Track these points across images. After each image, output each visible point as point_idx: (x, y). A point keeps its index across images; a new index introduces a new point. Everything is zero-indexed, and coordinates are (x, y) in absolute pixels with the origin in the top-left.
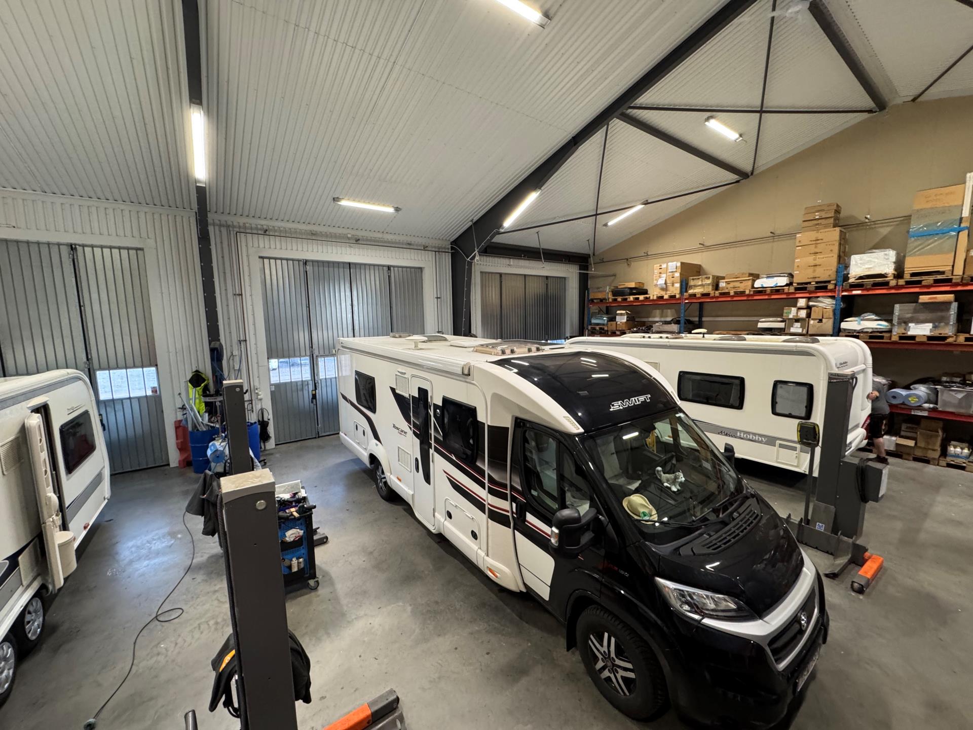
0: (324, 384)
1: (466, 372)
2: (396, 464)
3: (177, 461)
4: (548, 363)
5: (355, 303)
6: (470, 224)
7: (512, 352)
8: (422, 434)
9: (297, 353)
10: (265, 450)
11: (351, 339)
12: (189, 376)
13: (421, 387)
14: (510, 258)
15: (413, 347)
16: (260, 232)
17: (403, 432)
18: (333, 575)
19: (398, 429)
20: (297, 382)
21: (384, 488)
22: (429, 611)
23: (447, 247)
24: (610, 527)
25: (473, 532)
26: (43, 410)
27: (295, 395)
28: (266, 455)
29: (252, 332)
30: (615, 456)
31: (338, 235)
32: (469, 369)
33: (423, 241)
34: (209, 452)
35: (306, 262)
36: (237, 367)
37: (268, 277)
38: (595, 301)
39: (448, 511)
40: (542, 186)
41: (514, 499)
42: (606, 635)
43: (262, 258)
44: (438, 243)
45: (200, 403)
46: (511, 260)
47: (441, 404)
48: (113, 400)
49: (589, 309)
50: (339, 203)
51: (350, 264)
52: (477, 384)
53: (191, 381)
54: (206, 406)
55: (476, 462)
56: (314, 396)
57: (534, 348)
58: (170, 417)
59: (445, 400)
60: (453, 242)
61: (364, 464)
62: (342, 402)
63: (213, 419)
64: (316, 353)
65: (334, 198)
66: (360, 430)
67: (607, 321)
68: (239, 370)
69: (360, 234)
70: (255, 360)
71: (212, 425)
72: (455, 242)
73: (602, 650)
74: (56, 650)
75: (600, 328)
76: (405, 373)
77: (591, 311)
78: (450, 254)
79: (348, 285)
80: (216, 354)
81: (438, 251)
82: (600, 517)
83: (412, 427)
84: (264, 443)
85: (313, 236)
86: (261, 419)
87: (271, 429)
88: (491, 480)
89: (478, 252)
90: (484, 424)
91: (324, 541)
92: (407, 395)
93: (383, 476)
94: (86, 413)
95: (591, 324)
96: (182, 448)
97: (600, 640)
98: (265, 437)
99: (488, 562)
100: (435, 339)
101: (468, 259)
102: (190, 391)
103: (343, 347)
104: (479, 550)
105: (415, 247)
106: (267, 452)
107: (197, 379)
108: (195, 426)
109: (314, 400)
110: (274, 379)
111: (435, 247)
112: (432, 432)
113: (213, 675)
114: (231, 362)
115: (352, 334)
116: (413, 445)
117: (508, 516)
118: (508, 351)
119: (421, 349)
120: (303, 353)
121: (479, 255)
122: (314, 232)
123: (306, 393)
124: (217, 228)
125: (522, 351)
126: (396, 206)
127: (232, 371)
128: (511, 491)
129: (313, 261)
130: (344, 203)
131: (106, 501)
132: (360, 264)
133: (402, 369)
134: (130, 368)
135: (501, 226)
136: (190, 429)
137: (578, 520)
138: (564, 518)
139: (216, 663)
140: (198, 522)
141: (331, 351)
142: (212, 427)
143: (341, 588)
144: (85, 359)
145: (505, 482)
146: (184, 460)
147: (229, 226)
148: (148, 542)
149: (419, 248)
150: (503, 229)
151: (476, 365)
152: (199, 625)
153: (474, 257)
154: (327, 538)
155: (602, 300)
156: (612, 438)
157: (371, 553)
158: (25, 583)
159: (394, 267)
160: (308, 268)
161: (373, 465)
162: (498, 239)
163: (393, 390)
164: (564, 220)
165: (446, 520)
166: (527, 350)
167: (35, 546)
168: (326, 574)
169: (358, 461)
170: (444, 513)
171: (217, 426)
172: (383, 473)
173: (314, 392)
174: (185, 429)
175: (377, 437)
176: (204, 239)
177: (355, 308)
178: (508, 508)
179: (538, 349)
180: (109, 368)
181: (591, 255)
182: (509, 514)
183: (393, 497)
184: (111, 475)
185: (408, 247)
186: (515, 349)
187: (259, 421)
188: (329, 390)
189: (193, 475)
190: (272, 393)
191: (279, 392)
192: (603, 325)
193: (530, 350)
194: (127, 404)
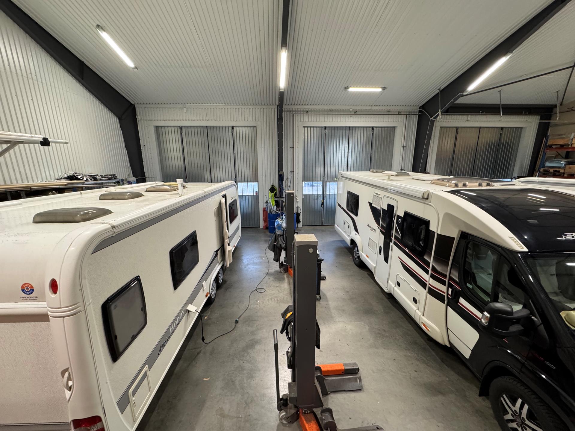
0: (328, 197)
1: (426, 196)
2: (366, 247)
3: (263, 226)
4: (497, 195)
5: (350, 151)
6: (438, 91)
7: (464, 185)
8: (387, 233)
9: (317, 180)
10: (297, 228)
11: (345, 172)
12: (270, 187)
13: (389, 203)
14: (468, 115)
15: (387, 178)
16: (304, 113)
17: (374, 230)
18: (328, 297)
19: (370, 227)
20: (315, 195)
21: (357, 259)
22: (379, 333)
23: (416, 111)
24: (542, 327)
25: (414, 298)
26: (225, 196)
27: (313, 201)
28: (298, 230)
29: (297, 167)
30: (555, 278)
31: (344, 110)
32: (428, 195)
33: (399, 109)
34: (276, 224)
35: (325, 128)
36: (289, 185)
37: (306, 137)
38: (554, 147)
39: (398, 282)
40: (513, 50)
41: (450, 286)
42: (520, 401)
43: (304, 127)
44: (408, 109)
45: (273, 201)
46: (469, 116)
47: (402, 216)
48: (243, 196)
49: (545, 154)
50: (348, 90)
51: (349, 127)
52: (434, 206)
53: (270, 190)
54: (275, 202)
55: (424, 256)
56: (323, 203)
57: (484, 183)
58: (262, 206)
59: (406, 213)
60: (421, 107)
61: (347, 244)
62: (338, 208)
63: (278, 209)
64: (326, 179)
65: (345, 88)
66: (347, 225)
67: (565, 165)
68: (290, 186)
69: (358, 108)
70: (297, 182)
71: (277, 212)
72: (423, 107)
73: (513, 409)
74: (226, 289)
75: (556, 171)
76: (380, 194)
77: (547, 155)
78: (418, 116)
79: (347, 140)
80: (281, 178)
81: (409, 114)
82: (533, 317)
83: (380, 227)
84: (297, 224)
85: (331, 112)
86: (297, 212)
87: (301, 218)
88: (434, 269)
89: (442, 112)
90: (435, 232)
91: (324, 278)
92: (379, 208)
93: (357, 253)
94: (236, 200)
95: (544, 167)
96: (265, 221)
97: (514, 403)
98: (298, 221)
99: (423, 320)
100: (401, 174)
101: (432, 118)
102: (270, 195)
103: (342, 177)
104: (417, 311)
105: (393, 113)
106: (299, 229)
107: (272, 189)
108: (270, 212)
109: (323, 205)
110: (305, 193)
111: (407, 112)
112: (394, 232)
113: (282, 320)
114: (287, 181)
115: (346, 170)
116: (379, 239)
117: (444, 296)
118: (460, 185)
119: (392, 180)
120: (319, 179)
121: (442, 114)
122: (331, 110)
123: (319, 201)
124: (285, 113)
125: (473, 185)
126: (383, 87)
127: (287, 186)
128: (449, 280)
129: (329, 127)
130: (351, 89)
131: (240, 238)
132: (355, 127)
133: (378, 191)
134: (249, 182)
135: (464, 90)
136: (269, 212)
137: (511, 313)
138: (496, 308)
139: (284, 315)
140: (272, 254)
141: (334, 179)
142: (277, 213)
143: (332, 304)
144: (234, 177)
145: (446, 273)
146: (265, 226)
147: (291, 111)
148: (253, 258)
149: (395, 113)
150: (466, 92)
151: (435, 193)
152: (271, 298)
153: (437, 116)
154: (325, 277)
155: (562, 146)
156: (554, 261)
157: (348, 292)
158: (219, 262)
159: (376, 127)
160: (326, 131)
161: (352, 246)
162: (461, 101)
163: (370, 204)
164: (532, 76)
165: (395, 286)
166: (478, 185)
167: (221, 249)
168: (324, 295)
169: (343, 241)
170: (395, 282)
171: (279, 212)
172: (358, 251)
173: (323, 201)
174: (267, 212)
175: (356, 230)
176: (280, 119)
177: (350, 154)
178: (445, 290)
179: (488, 185)
180: (242, 182)
181: (558, 105)
182: (445, 295)
183: (362, 265)
184: (242, 227)
185: (387, 113)
186: (467, 183)
187: (296, 213)
188: (331, 200)
189: (269, 233)
190: (303, 199)
191: (306, 198)
192: (560, 168)
193: (480, 185)
194: (247, 197)
